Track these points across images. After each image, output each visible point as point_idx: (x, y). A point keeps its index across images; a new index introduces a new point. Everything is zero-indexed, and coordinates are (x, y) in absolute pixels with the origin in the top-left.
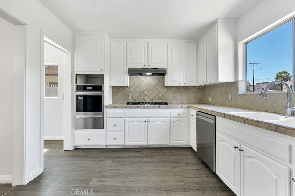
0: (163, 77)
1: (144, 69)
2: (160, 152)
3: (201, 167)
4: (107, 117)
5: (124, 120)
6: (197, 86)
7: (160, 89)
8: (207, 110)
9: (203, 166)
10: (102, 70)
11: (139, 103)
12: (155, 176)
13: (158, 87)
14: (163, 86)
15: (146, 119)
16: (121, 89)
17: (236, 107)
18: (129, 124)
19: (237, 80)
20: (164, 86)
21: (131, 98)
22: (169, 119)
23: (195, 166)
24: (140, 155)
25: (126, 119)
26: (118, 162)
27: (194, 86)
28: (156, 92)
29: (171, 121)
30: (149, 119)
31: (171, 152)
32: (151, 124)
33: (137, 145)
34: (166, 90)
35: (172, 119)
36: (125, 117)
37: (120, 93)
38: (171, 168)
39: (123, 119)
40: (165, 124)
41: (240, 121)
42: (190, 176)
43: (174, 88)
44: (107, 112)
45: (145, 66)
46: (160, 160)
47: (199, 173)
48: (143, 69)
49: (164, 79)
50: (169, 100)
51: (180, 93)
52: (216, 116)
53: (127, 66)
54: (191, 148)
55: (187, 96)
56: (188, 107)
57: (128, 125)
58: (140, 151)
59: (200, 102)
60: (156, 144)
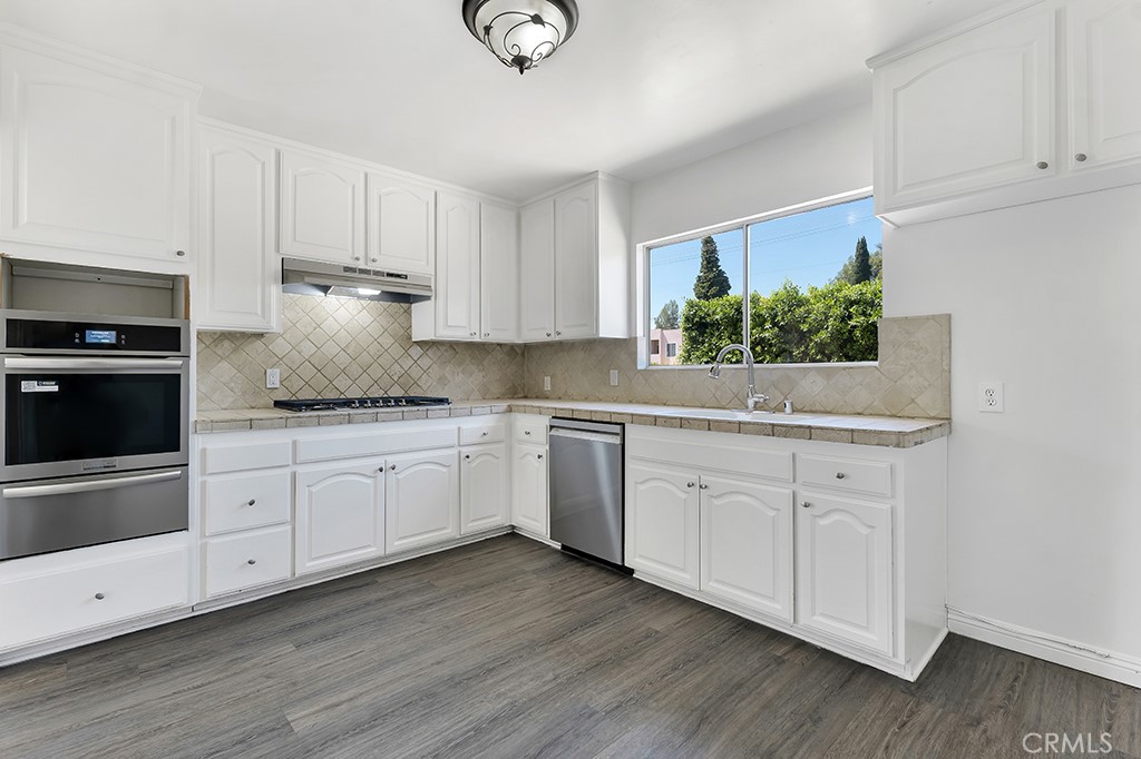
0: (405, 305)
1: (352, 270)
2: (436, 569)
3: (576, 568)
4: (203, 473)
5: (294, 476)
6: (505, 344)
7: (397, 351)
8: (596, 412)
9: (579, 565)
10: (179, 253)
11: (310, 405)
12: (491, 625)
13: (387, 341)
14: (406, 340)
15: (379, 462)
16: (227, 344)
17: (631, 402)
18: (313, 489)
19: (633, 336)
20: (411, 338)
21: (278, 385)
22: (454, 452)
23: (564, 571)
24: (380, 595)
25: (300, 469)
26: (324, 638)
27: (498, 344)
28: (380, 360)
29: (463, 456)
30: (392, 460)
31: (470, 559)
32: (400, 476)
33: (338, 569)
34: (416, 351)
35: (466, 451)
36: (295, 463)
37: (224, 364)
38: (512, 594)
39: (287, 471)
40: (445, 470)
41: (699, 428)
42: (572, 594)
43: (442, 348)
44: (204, 451)
45: (357, 259)
46: (462, 587)
47: (586, 582)
48: (347, 269)
49: (408, 312)
50: (425, 388)
51: (460, 364)
52: (623, 425)
53: (278, 251)
54: (513, 535)
55: (481, 374)
56: (510, 410)
57: (311, 493)
58: (367, 585)
59: (515, 393)
60: (415, 545)
